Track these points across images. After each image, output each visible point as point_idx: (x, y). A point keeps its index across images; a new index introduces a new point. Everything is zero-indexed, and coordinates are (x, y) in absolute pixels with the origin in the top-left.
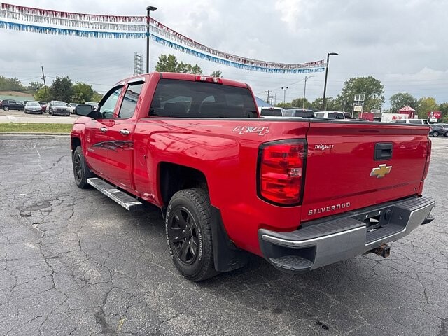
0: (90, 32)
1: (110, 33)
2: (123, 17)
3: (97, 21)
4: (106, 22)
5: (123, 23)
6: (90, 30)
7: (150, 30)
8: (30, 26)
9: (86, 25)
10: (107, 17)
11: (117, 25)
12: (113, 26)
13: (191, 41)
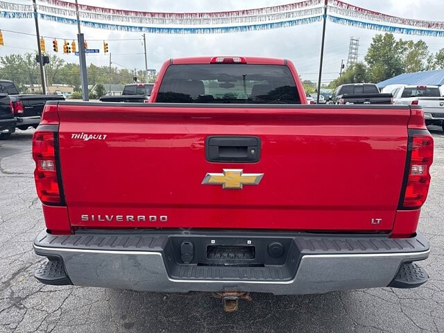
0: (266, 25)
1: (285, 22)
2: (299, 4)
3: (273, 13)
4: (282, 12)
5: (300, 9)
6: (267, 22)
7: (328, 10)
8: (218, 28)
9: (264, 18)
10: (283, 6)
11: (293, 13)
12: (288, 15)
13: (378, 14)
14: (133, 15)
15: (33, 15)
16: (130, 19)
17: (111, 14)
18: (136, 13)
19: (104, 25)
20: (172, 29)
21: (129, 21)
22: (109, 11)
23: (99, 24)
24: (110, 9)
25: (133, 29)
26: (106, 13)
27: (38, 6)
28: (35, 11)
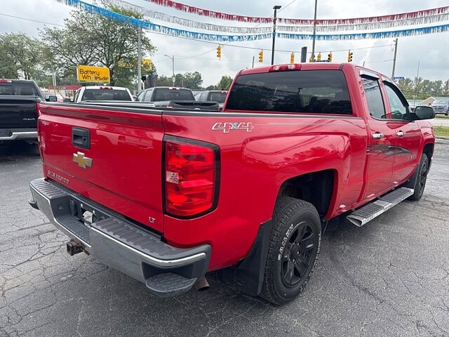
14: (358, 22)
15: (272, 35)
16: (355, 27)
17: (336, 25)
18: (362, 19)
19: (328, 36)
20: (400, 31)
21: (353, 29)
22: (336, 22)
23: (324, 36)
24: (336, 20)
25: (356, 37)
26: (332, 25)
27: (277, 27)
28: (274, 31)
